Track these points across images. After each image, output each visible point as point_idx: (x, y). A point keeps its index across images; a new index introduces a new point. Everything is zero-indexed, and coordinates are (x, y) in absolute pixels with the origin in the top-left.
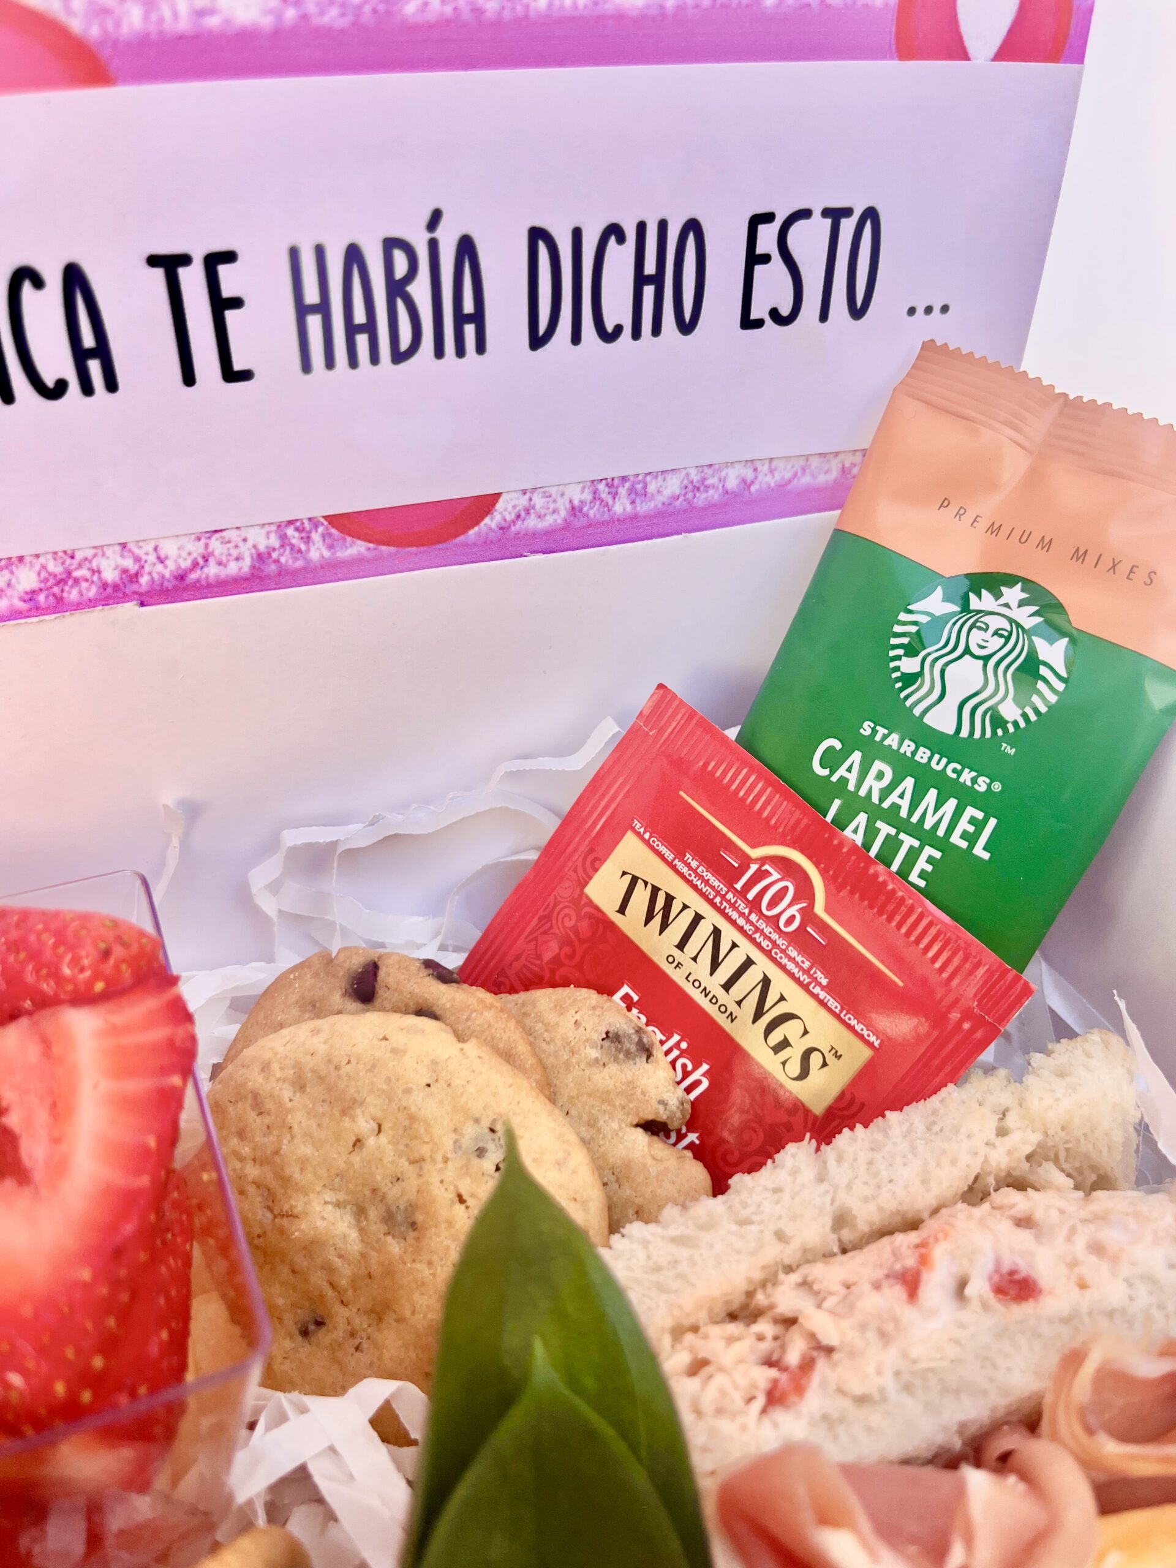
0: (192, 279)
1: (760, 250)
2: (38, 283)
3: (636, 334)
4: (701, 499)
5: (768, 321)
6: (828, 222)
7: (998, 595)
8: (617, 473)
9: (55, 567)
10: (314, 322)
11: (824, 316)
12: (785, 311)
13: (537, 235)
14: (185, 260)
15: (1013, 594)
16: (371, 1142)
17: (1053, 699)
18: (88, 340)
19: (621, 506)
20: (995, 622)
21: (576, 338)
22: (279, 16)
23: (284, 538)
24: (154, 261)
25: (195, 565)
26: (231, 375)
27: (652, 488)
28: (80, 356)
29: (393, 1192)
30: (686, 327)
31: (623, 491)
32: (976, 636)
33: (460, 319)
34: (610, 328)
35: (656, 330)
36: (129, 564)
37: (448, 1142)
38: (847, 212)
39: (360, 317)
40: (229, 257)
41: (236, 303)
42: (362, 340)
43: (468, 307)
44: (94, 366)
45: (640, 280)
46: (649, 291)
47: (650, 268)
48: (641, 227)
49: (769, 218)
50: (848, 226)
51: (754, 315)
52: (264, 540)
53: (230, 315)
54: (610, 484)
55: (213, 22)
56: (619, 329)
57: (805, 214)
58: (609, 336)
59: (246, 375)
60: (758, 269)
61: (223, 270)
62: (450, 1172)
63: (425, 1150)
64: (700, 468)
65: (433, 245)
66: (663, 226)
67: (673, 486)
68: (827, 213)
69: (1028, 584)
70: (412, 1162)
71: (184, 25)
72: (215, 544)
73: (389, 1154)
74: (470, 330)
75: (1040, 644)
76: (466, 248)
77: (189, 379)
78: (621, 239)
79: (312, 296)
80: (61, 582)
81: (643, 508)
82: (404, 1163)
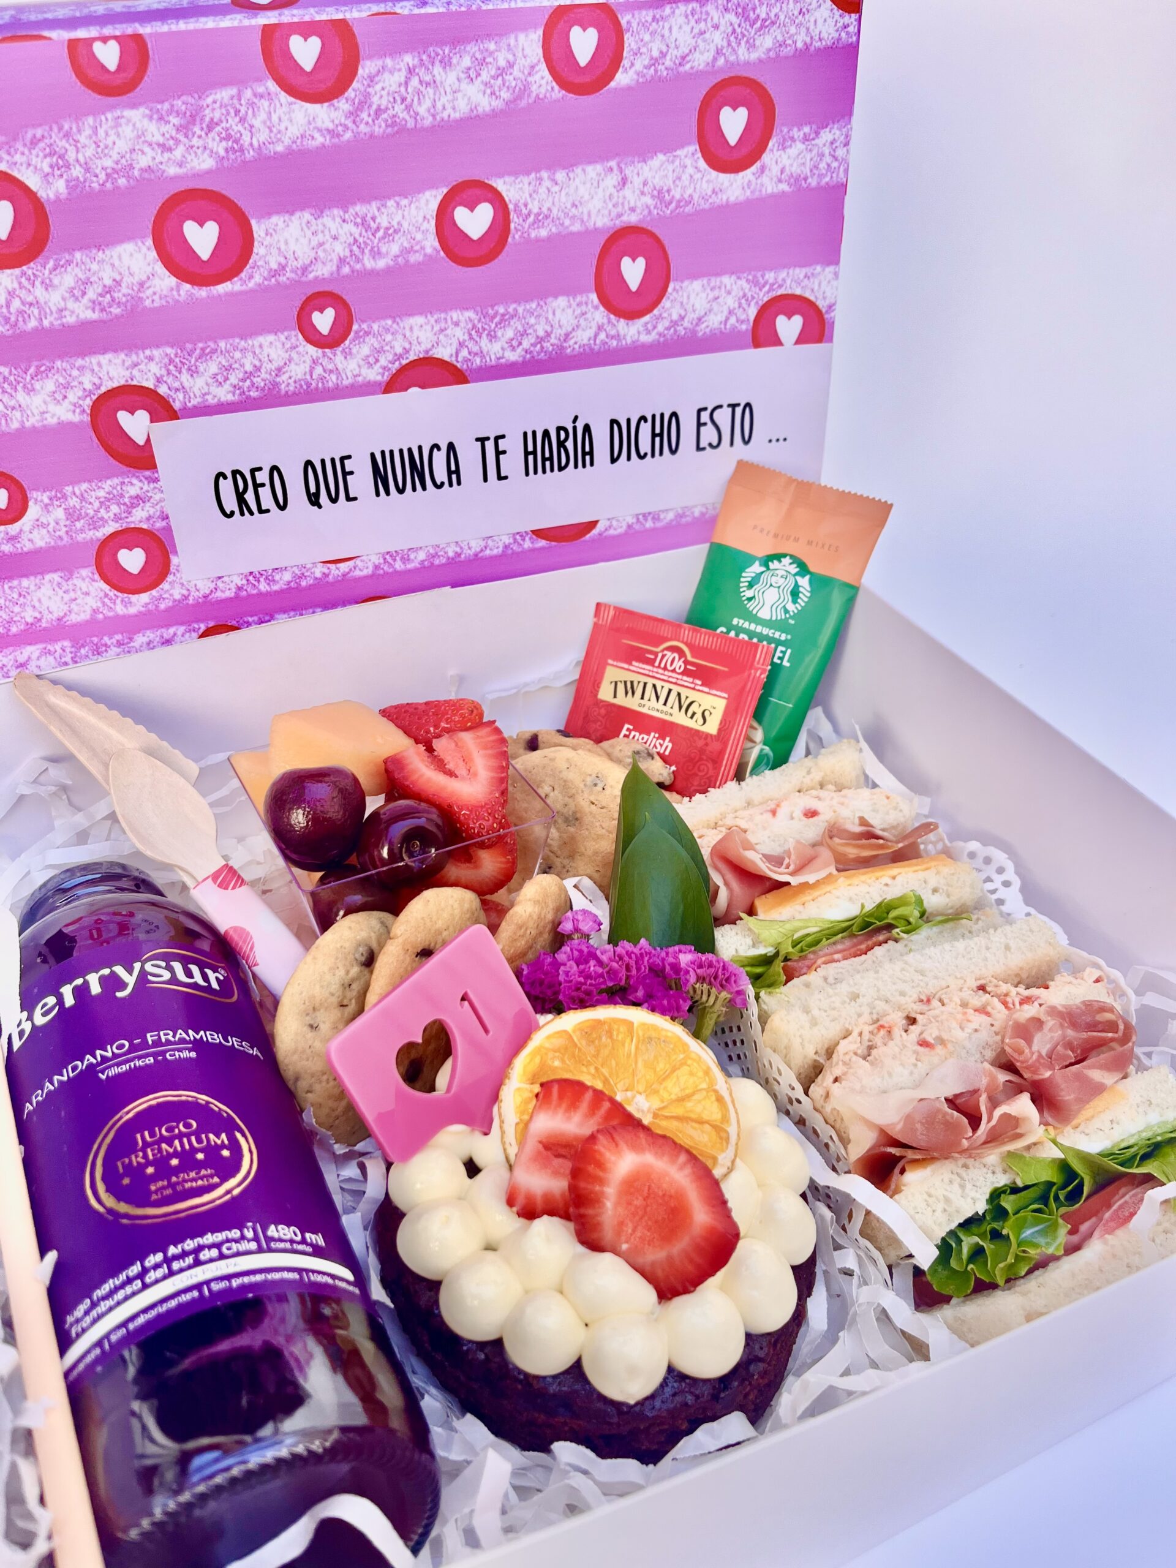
0: (490, 445)
1: (702, 421)
2: (439, 449)
3: (653, 455)
4: (684, 520)
5: (708, 448)
6: (730, 409)
7: (780, 561)
8: (646, 511)
9: (432, 551)
10: (531, 458)
11: (732, 444)
12: (715, 443)
13: (613, 422)
14: (488, 439)
15: (787, 561)
16: (552, 794)
17: (806, 599)
18: (453, 468)
19: (649, 524)
20: (780, 573)
21: (629, 458)
22: (524, 358)
23: (515, 540)
24: (477, 440)
25: (482, 550)
26: (500, 478)
27: (662, 516)
28: (450, 473)
29: (565, 811)
30: (673, 452)
31: (649, 518)
32: (774, 579)
33: (584, 454)
34: (642, 454)
35: (661, 453)
36: (458, 550)
37: (582, 785)
38: (738, 405)
39: (547, 455)
40: (503, 437)
41: (504, 452)
42: (548, 463)
43: (587, 449)
44: (454, 477)
45: (654, 435)
46: (657, 439)
47: (658, 431)
48: (654, 416)
49: (705, 409)
50: (739, 410)
51: (702, 446)
52: (507, 540)
53: (501, 457)
54: (645, 516)
55: (503, 361)
56: (646, 454)
57: (720, 407)
58: (642, 457)
59: (506, 478)
60: (702, 429)
61: (500, 441)
62: (586, 795)
63: (574, 791)
64: (682, 508)
65: (575, 428)
66: (662, 415)
67: (670, 516)
68: (729, 405)
69: (792, 556)
70: (570, 797)
71: (493, 363)
72: (490, 542)
73: (560, 797)
74: (588, 458)
75: (798, 578)
76: (587, 428)
77: (485, 480)
78: (646, 421)
79: (530, 448)
80: (433, 557)
81: (659, 525)
82: (567, 799)
